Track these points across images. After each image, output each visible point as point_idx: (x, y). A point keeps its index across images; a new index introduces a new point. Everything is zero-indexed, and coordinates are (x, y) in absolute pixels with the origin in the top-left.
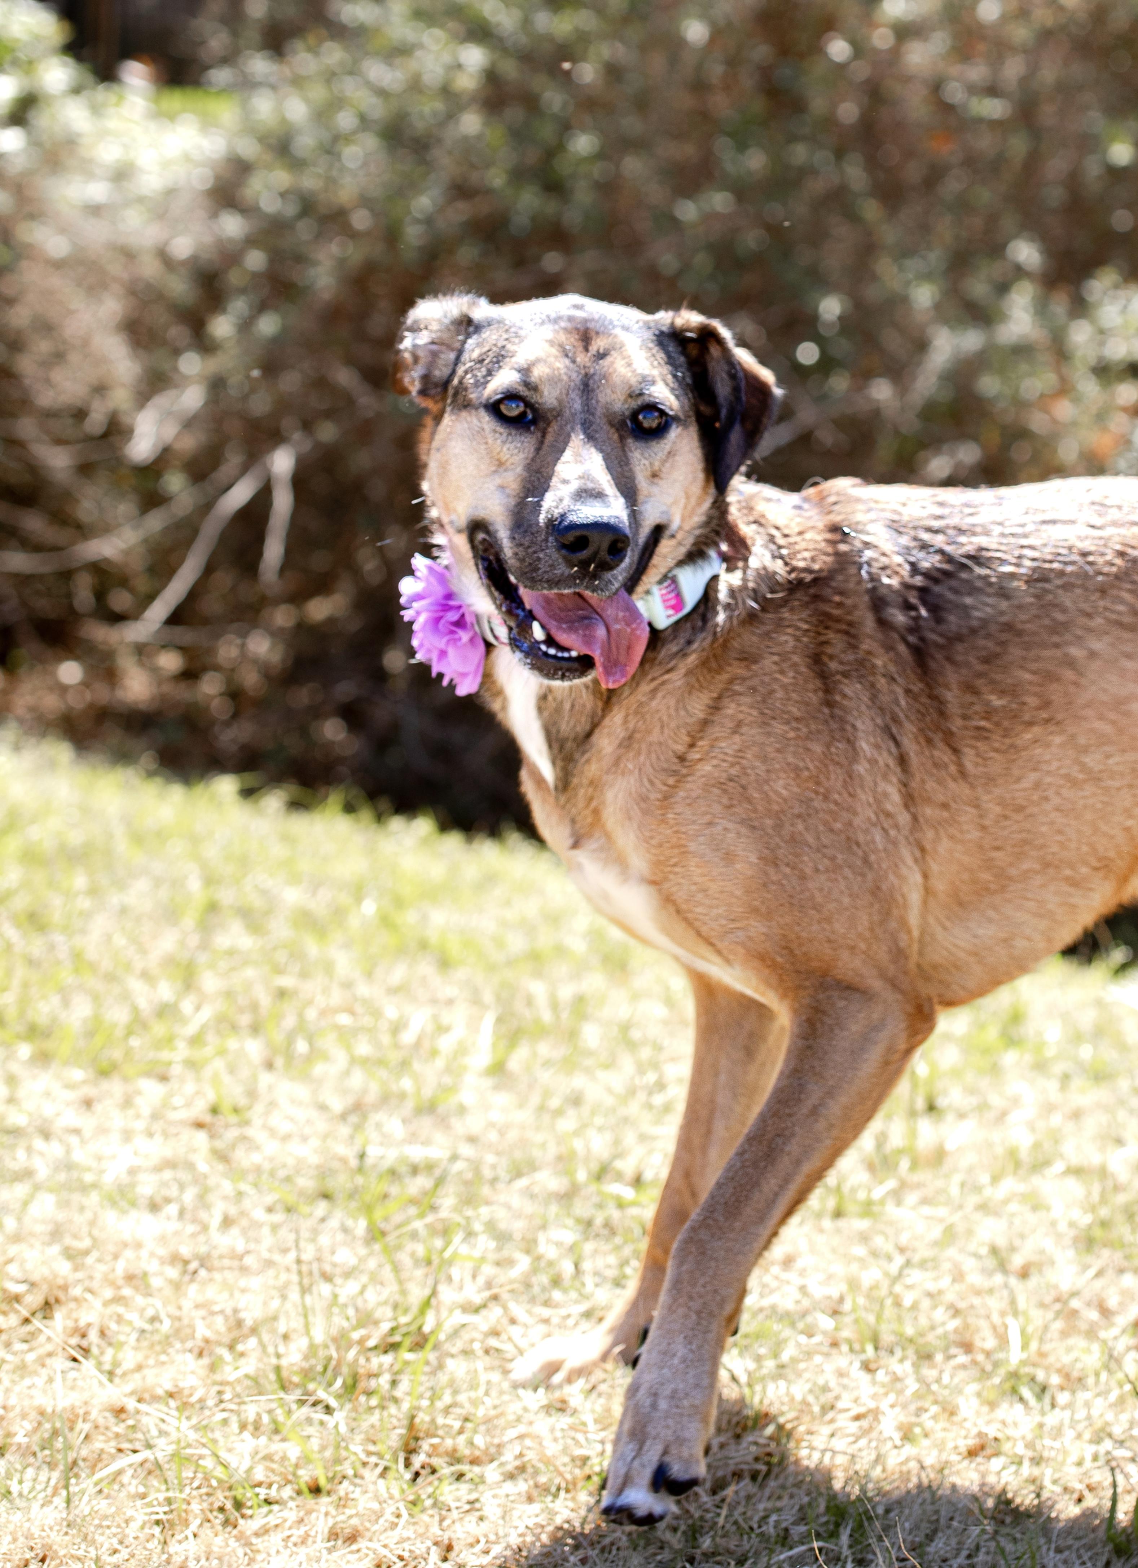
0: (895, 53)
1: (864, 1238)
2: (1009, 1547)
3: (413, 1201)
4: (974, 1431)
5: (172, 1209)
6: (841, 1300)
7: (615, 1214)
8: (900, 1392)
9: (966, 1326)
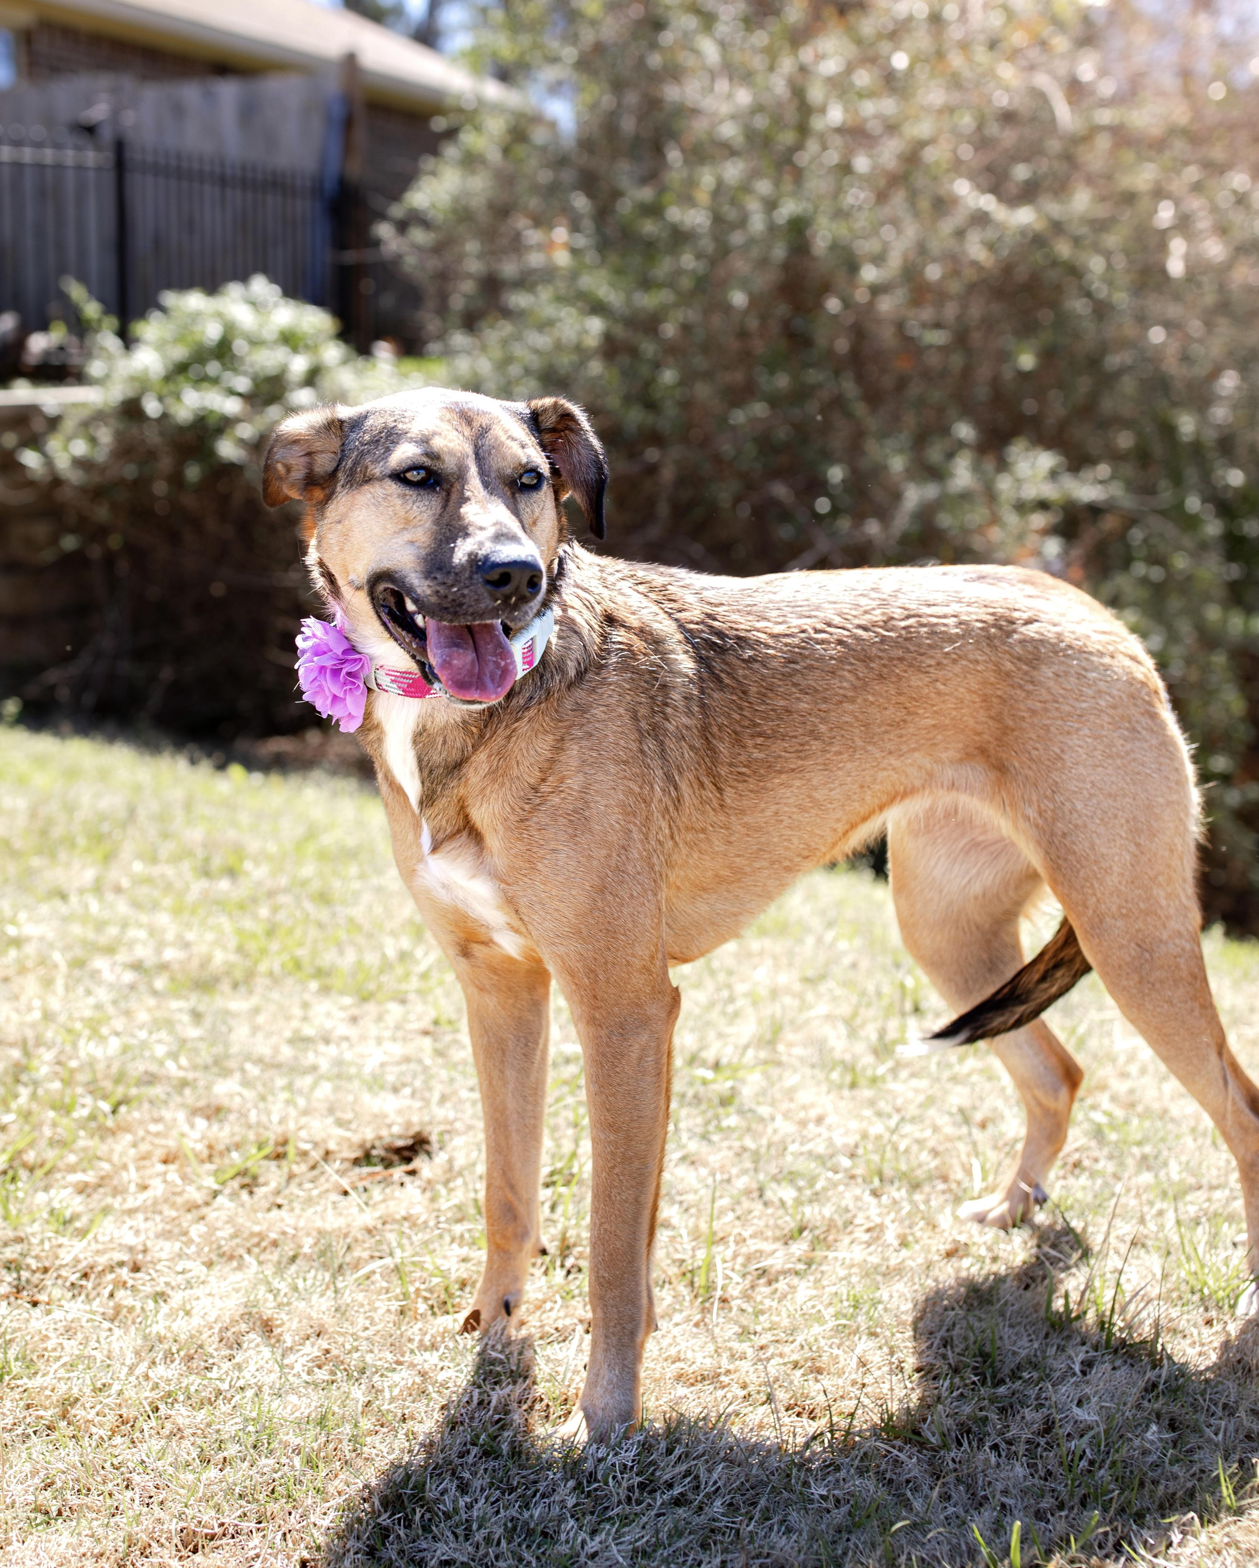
0: (871, 304)
1: (872, 1103)
2: (977, 1324)
3: (566, 1083)
4: (950, 1239)
5: (407, 1091)
6: (856, 1146)
7: (701, 1090)
8: (898, 1212)
9: (944, 1163)
